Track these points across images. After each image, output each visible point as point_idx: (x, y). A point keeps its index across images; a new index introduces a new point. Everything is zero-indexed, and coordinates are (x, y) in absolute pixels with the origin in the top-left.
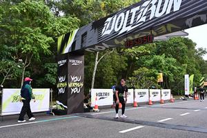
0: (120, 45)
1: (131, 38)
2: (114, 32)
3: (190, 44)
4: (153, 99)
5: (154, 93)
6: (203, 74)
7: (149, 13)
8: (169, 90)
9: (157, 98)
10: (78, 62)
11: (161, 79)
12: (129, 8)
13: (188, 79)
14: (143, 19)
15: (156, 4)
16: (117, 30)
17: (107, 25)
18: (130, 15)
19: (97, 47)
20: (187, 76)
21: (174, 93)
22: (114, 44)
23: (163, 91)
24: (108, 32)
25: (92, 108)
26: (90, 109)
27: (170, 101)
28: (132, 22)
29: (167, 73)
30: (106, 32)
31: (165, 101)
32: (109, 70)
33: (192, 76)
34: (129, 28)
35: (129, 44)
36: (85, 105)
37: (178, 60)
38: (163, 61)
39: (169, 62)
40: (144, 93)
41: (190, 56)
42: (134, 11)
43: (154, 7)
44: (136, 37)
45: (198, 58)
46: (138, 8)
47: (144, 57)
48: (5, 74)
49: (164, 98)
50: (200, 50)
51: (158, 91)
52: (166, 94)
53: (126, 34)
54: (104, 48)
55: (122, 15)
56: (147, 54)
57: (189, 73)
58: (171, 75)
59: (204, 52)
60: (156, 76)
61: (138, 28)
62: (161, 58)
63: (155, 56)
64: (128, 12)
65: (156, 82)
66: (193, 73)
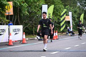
6: (65, 6)
8: (21, 27)
11: (10, 11)
20: (45, 8)
21: (28, 32)
23: (13, 27)
27: (22, 42)
31: (16, 43)
33: (52, 7)
51: (5, 27)
58: (25, 5)
65: (3, 15)
66: (53, 3)
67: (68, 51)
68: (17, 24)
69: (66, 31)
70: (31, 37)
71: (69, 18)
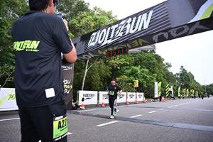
0: (103, 55)
1: (111, 49)
2: (97, 44)
3: (159, 59)
4: (130, 100)
5: (130, 95)
6: (168, 82)
7: (125, 30)
8: (143, 94)
9: (133, 100)
10: (69, 68)
11: (137, 85)
12: (110, 26)
13: (157, 86)
14: (121, 34)
15: (131, 23)
16: (100, 42)
17: (92, 39)
18: (111, 31)
19: (84, 56)
20: (156, 83)
21: (147, 96)
22: (98, 53)
23: (138, 94)
24: (93, 44)
25: (79, 107)
26: (77, 107)
27: (143, 102)
28: (112, 36)
29: (142, 80)
30: (91, 44)
31: (139, 102)
32: (97, 77)
33: (160, 83)
34: (110, 41)
35: (110, 54)
36: (73, 104)
37: (150, 71)
38: (139, 71)
39: (143, 72)
40: (123, 95)
41: (159, 68)
42: (114, 27)
43: (129, 25)
44: (115, 48)
45: (165, 70)
46: (116, 26)
47: (125, 68)
48: (7, 76)
49: (139, 100)
50: (167, 64)
51: (134, 94)
52: (140, 97)
53: (107, 46)
54: (90, 57)
55: (105, 30)
56: (127, 65)
57: (158, 81)
58: (145, 82)
59: (170, 66)
60: (133, 83)
61: (116, 41)
62: (138, 68)
63: (133, 67)
64: (109, 29)
65: (133, 87)
66: (161, 81)
67: (171, 109)
68: (141, 92)
69: (170, 97)
70: (149, 99)
71: (171, 89)
